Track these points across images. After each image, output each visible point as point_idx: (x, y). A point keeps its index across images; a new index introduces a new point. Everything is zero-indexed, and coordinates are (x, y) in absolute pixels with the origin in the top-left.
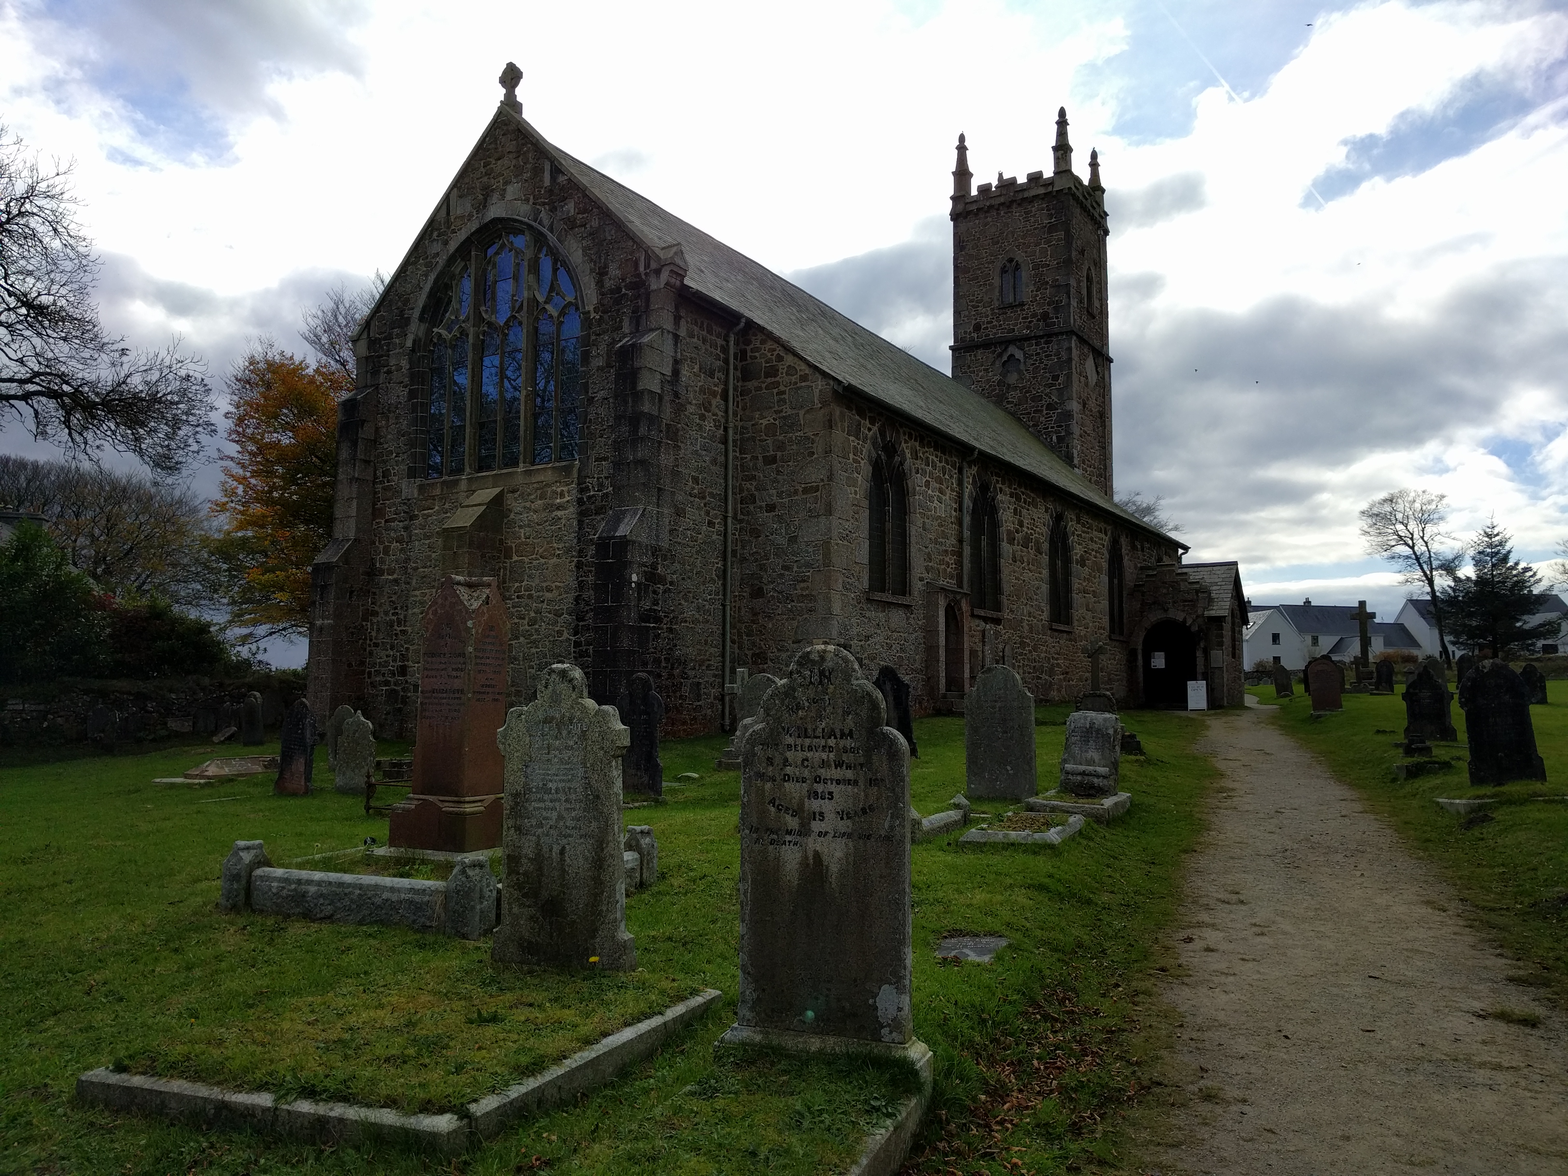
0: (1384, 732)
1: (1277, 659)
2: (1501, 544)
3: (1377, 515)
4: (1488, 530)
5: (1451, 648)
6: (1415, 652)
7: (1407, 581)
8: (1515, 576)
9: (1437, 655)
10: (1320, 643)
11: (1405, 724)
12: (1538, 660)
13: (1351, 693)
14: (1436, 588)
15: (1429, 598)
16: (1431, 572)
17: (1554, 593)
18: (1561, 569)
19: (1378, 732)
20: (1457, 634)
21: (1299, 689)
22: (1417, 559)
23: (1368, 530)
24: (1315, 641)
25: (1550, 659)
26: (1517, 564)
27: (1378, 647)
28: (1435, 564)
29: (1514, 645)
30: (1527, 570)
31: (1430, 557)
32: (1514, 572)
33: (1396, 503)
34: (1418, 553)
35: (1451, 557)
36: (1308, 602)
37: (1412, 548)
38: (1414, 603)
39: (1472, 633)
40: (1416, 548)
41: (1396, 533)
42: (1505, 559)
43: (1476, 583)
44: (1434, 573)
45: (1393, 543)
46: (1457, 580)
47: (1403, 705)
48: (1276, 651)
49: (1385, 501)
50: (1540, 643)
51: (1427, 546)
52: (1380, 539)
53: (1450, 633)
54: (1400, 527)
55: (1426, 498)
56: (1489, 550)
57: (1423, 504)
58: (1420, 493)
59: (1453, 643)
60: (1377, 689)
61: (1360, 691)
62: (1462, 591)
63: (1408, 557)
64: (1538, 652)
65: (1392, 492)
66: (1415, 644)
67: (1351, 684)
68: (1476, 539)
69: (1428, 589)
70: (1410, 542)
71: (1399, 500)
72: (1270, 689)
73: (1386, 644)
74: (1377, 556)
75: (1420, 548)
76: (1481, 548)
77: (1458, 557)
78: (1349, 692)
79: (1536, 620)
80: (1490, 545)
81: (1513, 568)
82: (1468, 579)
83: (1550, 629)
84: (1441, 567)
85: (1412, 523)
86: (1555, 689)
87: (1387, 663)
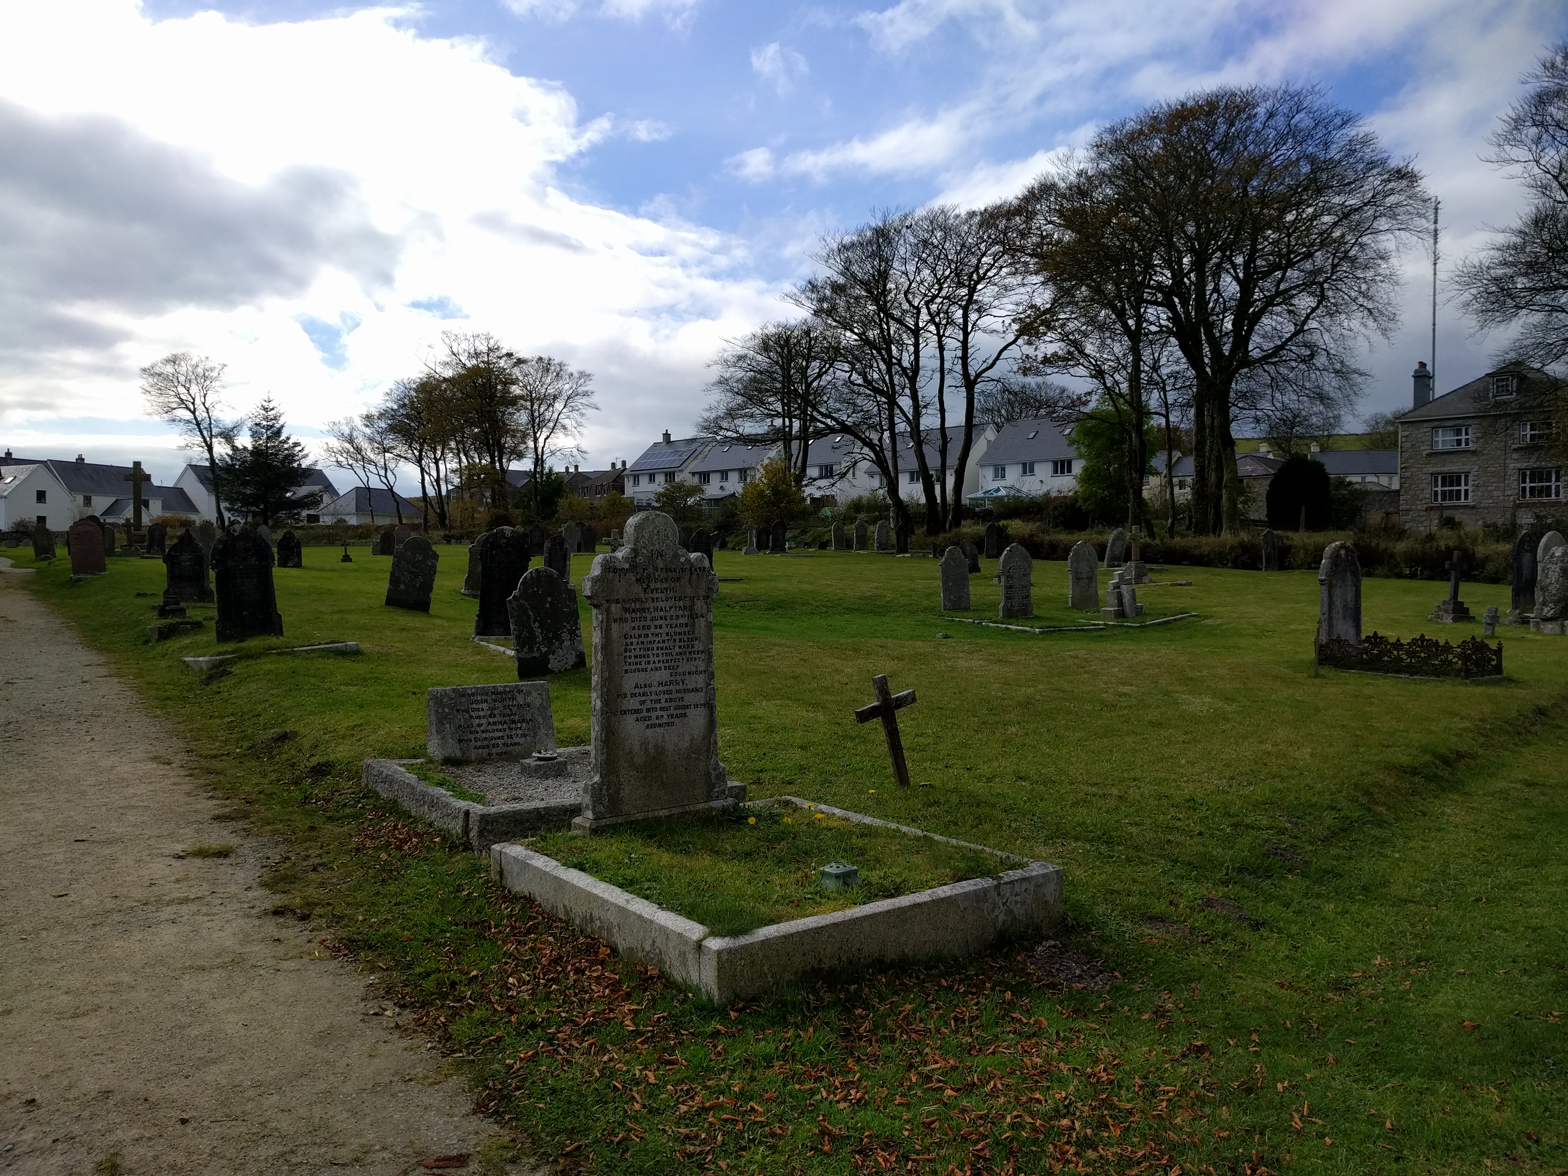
0: (145, 595)
1: (42, 519)
2: (276, 418)
3: (159, 375)
4: (265, 404)
5: (227, 515)
6: (193, 517)
7: (187, 446)
8: (286, 449)
10: (93, 503)
11: (165, 586)
12: (302, 528)
14: (215, 455)
15: (207, 464)
16: (211, 439)
17: (317, 468)
18: (325, 447)
19: (139, 595)
20: (232, 501)
21: (61, 551)
22: (198, 424)
23: (149, 389)
24: (88, 501)
25: (312, 528)
26: (288, 438)
27: (155, 511)
28: (215, 431)
29: (282, 514)
30: (296, 444)
31: (210, 424)
32: (286, 446)
33: (179, 365)
34: (199, 419)
35: (230, 426)
36: (80, 459)
37: (194, 412)
38: (194, 468)
39: (246, 501)
40: (197, 413)
41: (178, 395)
42: (278, 433)
43: (252, 453)
44: (214, 440)
45: (174, 405)
46: (234, 448)
47: (164, 568)
48: (41, 510)
49: (168, 361)
50: (305, 513)
51: (208, 413)
52: (161, 399)
53: (226, 500)
54: (182, 390)
55: (209, 364)
56: (265, 423)
57: (205, 370)
58: (203, 358)
59: (229, 510)
60: (149, 553)
61: (131, 555)
62: (239, 460)
63: (188, 422)
64: (303, 521)
65: (175, 352)
66: (194, 509)
67: (121, 547)
68: (254, 411)
69: (207, 455)
70: (191, 407)
71: (183, 363)
72: (28, 551)
73: (165, 507)
74: (158, 417)
75: (201, 414)
76: (258, 421)
77: (237, 427)
78: (120, 555)
79: (303, 491)
80: (266, 419)
81: (285, 442)
82: (245, 448)
83: (312, 501)
84: (221, 434)
85: (194, 389)
86: (310, 555)
87: (160, 526)
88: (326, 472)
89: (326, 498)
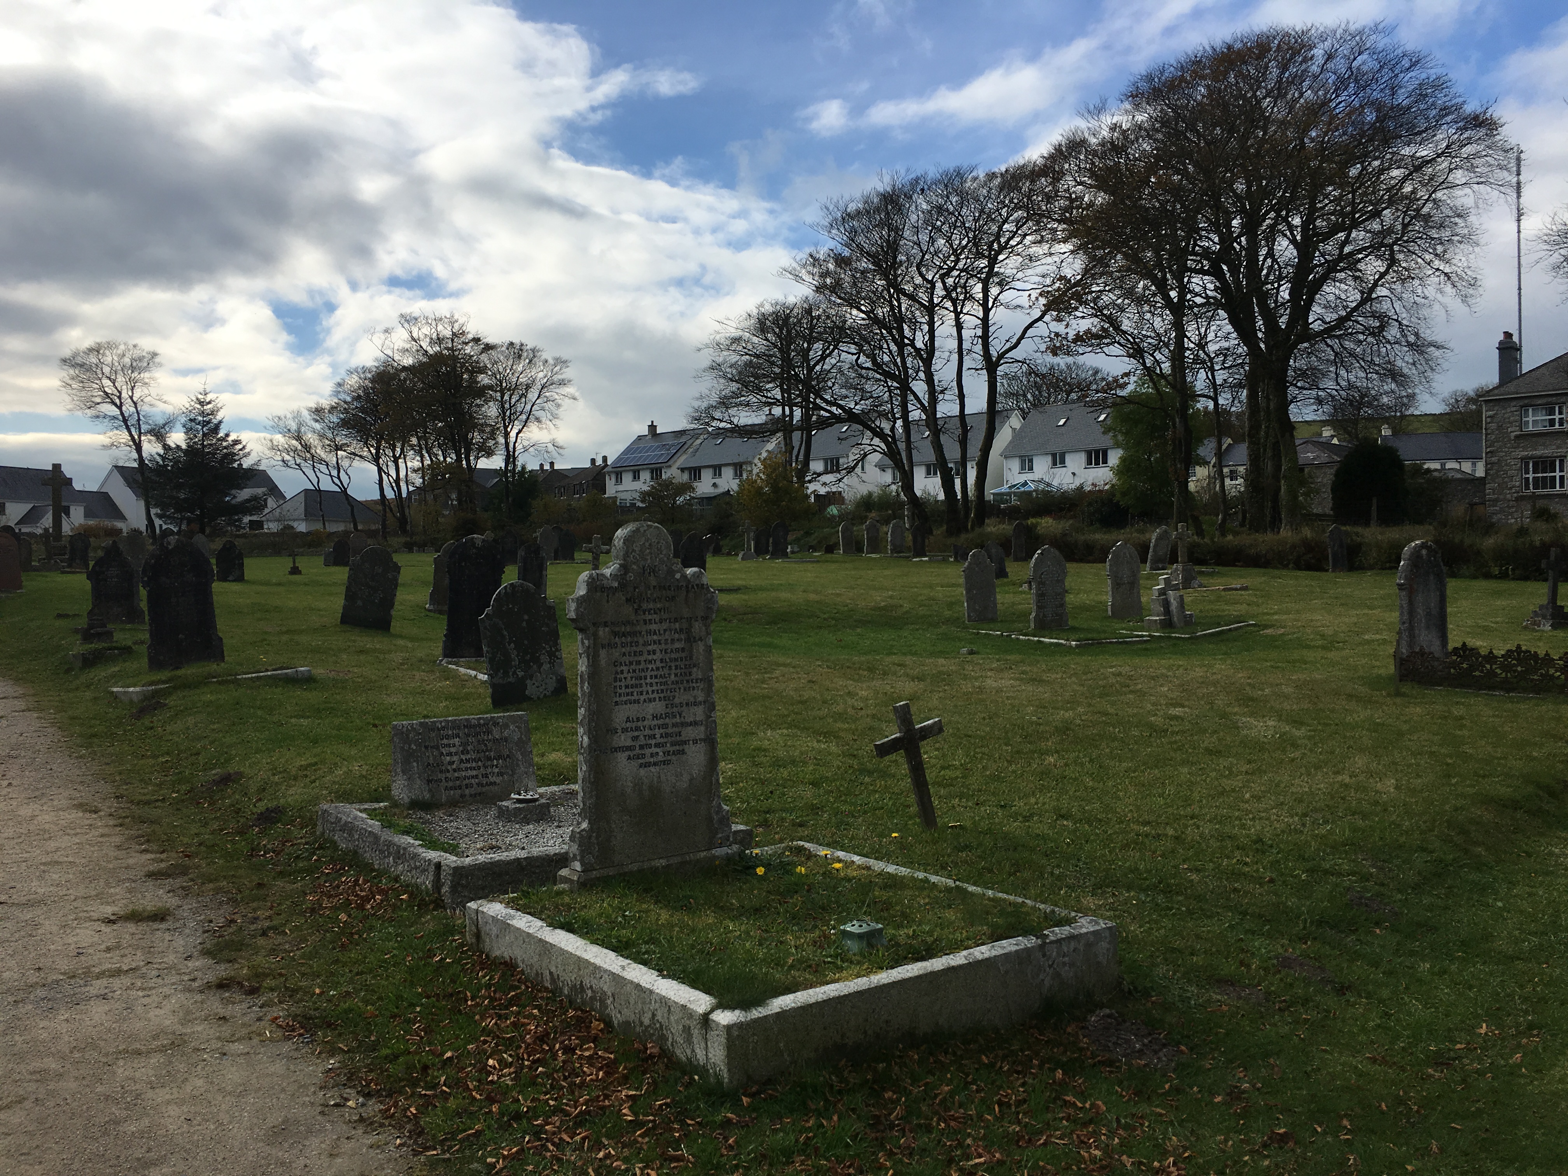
0: (66, 616)
2: (213, 413)
3: (82, 366)
4: (200, 397)
5: (157, 522)
6: (119, 525)
7: (112, 445)
8: (225, 448)
10: (7, 511)
11: (88, 606)
12: (244, 536)
14: (144, 455)
15: (135, 465)
16: (140, 437)
17: (261, 468)
18: (269, 444)
19: (59, 616)
20: (163, 506)
22: (125, 421)
23: (70, 382)
25: (255, 535)
26: (227, 435)
27: (77, 517)
28: (144, 428)
29: (221, 521)
30: (237, 442)
31: (139, 420)
32: (225, 444)
33: (103, 355)
34: (126, 415)
35: (161, 422)
37: (120, 407)
38: (118, 469)
39: (180, 506)
40: (124, 408)
41: (102, 388)
42: (216, 429)
43: (186, 452)
44: (143, 438)
45: (98, 400)
46: (166, 447)
47: (88, 585)
49: (91, 350)
50: (246, 519)
51: (136, 407)
52: (83, 394)
53: (156, 506)
54: (106, 382)
55: (137, 353)
56: (200, 418)
57: (133, 360)
58: (131, 347)
59: (160, 516)
60: (70, 566)
61: (50, 570)
62: (171, 460)
63: (114, 418)
64: (244, 528)
65: (98, 340)
66: (122, 517)
67: (40, 560)
68: (187, 406)
69: (135, 455)
70: (118, 401)
71: (107, 352)
73: (87, 515)
74: (79, 413)
75: (128, 408)
76: (192, 416)
77: (169, 423)
78: (36, 569)
79: (245, 494)
80: (202, 413)
81: (224, 439)
82: (178, 447)
83: (256, 505)
84: (150, 432)
85: (120, 380)
86: (253, 567)
87: (83, 536)
88: (271, 473)
89: (271, 503)
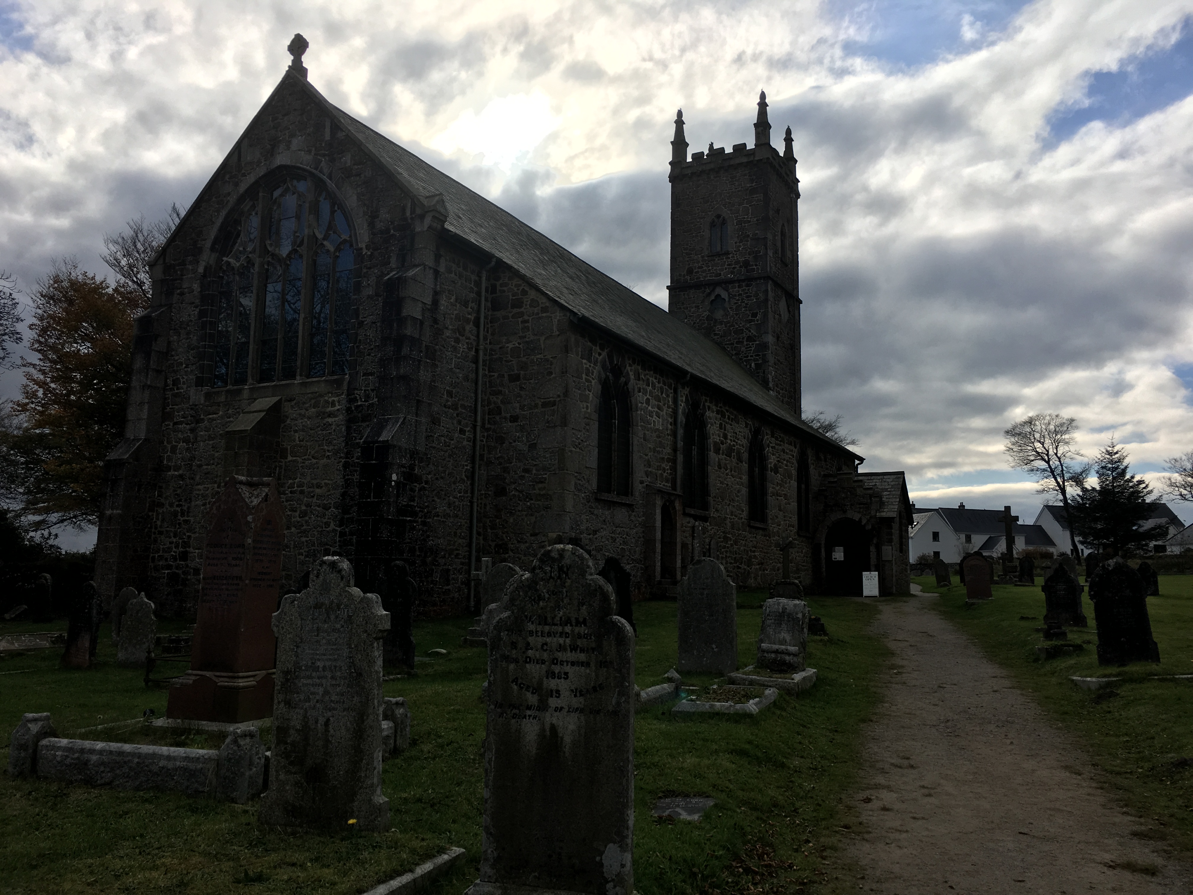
0: (1027, 619)
1: (937, 554)
2: (1120, 461)
3: (1019, 434)
4: (1109, 449)
5: (1080, 547)
6: (1051, 550)
7: (1044, 490)
8: (1131, 487)
9: (1069, 552)
10: (973, 541)
11: (1044, 612)
12: (1150, 558)
13: (998, 583)
14: (1068, 496)
15: (1061, 504)
16: (1064, 483)
17: (1162, 502)
18: (1168, 482)
19: (1022, 618)
20: (1084, 535)
21: (955, 580)
22: (1052, 472)
23: (1012, 447)
24: (968, 539)
25: (1160, 557)
26: (1133, 477)
27: (1021, 545)
28: (1067, 476)
29: (1131, 546)
30: (1140, 482)
31: (1062, 470)
32: (1131, 484)
33: (1035, 425)
34: (1053, 467)
35: (1079, 470)
36: (962, 506)
37: (1048, 462)
38: (1049, 508)
39: (1098, 535)
40: (1051, 463)
41: (1034, 450)
42: (1124, 472)
43: (1100, 492)
44: (1066, 484)
45: (1032, 458)
46: (1084, 490)
47: (1042, 596)
48: (936, 547)
49: (1026, 422)
50: (1152, 544)
51: (1060, 461)
52: (1021, 454)
53: (1079, 535)
54: (1038, 445)
55: (1058, 421)
56: (1110, 466)
57: (1056, 426)
58: (1054, 417)
59: (1082, 543)
60: (1020, 581)
61: (1006, 583)
62: (1089, 500)
63: (1044, 470)
64: (1151, 551)
65: (1031, 415)
66: (1051, 543)
67: (999, 576)
68: (1099, 456)
69: (1061, 497)
70: (1046, 458)
71: (1037, 423)
72: (932, 579)
73: (1027, 543)
74: (1019, 468)
75: (1054, 462)
76: (1103, 464)
77: (1085, 471)
79: (1148, 524)
80: (1111, 462)
81: (1130, 481)
82: (1094, 489)
83: (1160, 532)
84: (1071, 478)
85: (1048, 442)
86: (1164, 582)
87: (1028, 558)
88: (1170, 506)
89: (1172, 531)
